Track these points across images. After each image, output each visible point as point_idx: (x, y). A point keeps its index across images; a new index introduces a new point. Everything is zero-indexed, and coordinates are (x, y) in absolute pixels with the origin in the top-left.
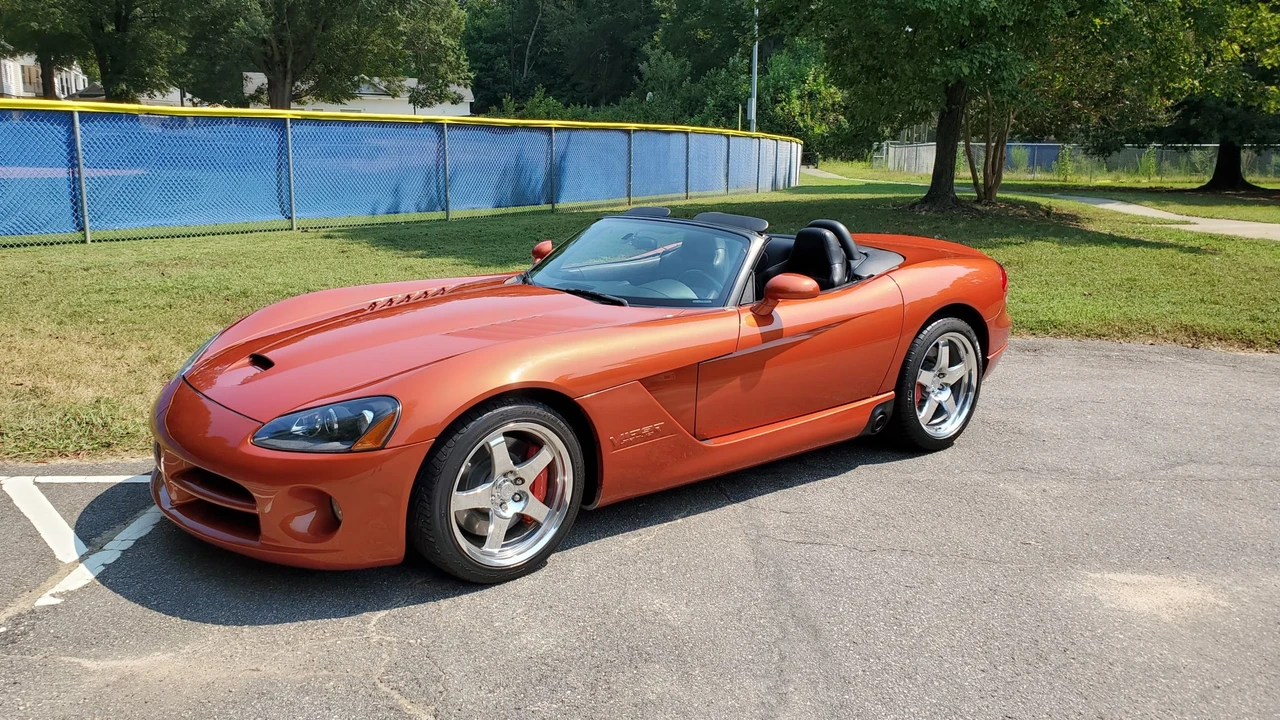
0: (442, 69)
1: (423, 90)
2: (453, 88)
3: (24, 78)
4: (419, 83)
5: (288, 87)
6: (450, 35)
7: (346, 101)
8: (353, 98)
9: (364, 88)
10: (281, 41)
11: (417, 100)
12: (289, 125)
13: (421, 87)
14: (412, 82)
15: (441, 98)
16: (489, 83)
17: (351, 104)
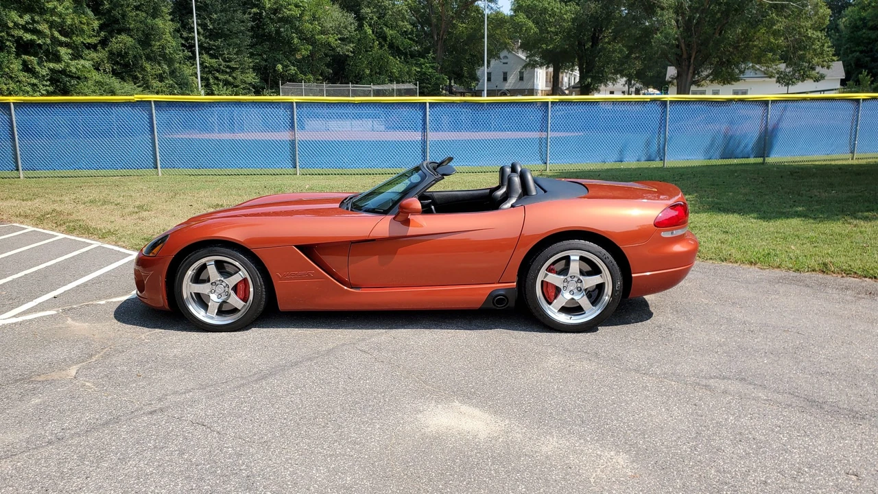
0: (809, 56)
1: (789, 73)
2: (818, 69)
3: (546, 78)
4: (787, 66)
5: (690, 75)
6: (815, 29)
7: (733, 83)
8: (739, 80)
9: (749, 73)
10: (688, 45)
11: (785, 80)
12: (550, 106)
13: (788, 70)
14: (782, 66)
15: (803, 78)
16: (867, 62)
17: (737, 86)
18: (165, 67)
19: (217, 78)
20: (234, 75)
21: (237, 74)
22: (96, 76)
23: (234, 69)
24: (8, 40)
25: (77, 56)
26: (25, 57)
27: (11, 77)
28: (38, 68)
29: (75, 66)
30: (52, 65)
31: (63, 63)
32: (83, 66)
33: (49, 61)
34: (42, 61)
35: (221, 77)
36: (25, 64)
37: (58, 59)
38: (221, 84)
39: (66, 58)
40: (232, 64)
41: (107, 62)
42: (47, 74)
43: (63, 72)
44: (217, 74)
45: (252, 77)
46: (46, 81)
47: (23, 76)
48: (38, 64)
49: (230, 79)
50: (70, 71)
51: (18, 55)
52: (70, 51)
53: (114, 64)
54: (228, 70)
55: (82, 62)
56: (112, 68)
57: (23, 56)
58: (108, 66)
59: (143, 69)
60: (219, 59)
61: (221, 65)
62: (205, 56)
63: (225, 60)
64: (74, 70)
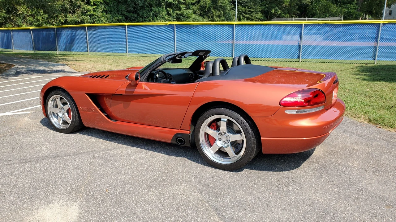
18: (222, 12)
19: (244, 16)
20: (252, 15)
21: (253, 14)
22: (194, 16)
23: (252, 12)
24: (163, 2)
25: (188, 8)
26: (168, 9)
27: (162, 17)
28: (172, 13)
29: (186, 12)
30: (177, 12)
31: (181, 11)
32: (189, 12)
33: (177, 10)
34: (174, 11)
35: (246, 16)
36: (168, 12)
37: (179, 9)
38: (245, 19)
39: (183, 9)
40: (252, 10)
41: (199, 10)
42: (175, 16)
43: (181, 15)
44: (244, 15)
45: (260, 15)
46: (175, 19)
47: (166, 17)
48: (172, 12)
49: (250, 16)
50: (184, 14)
51: (166, 8)
52: (185, 6)
53: (201, 11)
54: (249, 13)
55: (189, 10)
56: (200, 13)
57: (167, 8)
58: (199, 12)
59: (212, 13)
60: (246, 7)
61: (246, 10)
62: (240, 6)
63: (248, 8)
64: (185, 14)
